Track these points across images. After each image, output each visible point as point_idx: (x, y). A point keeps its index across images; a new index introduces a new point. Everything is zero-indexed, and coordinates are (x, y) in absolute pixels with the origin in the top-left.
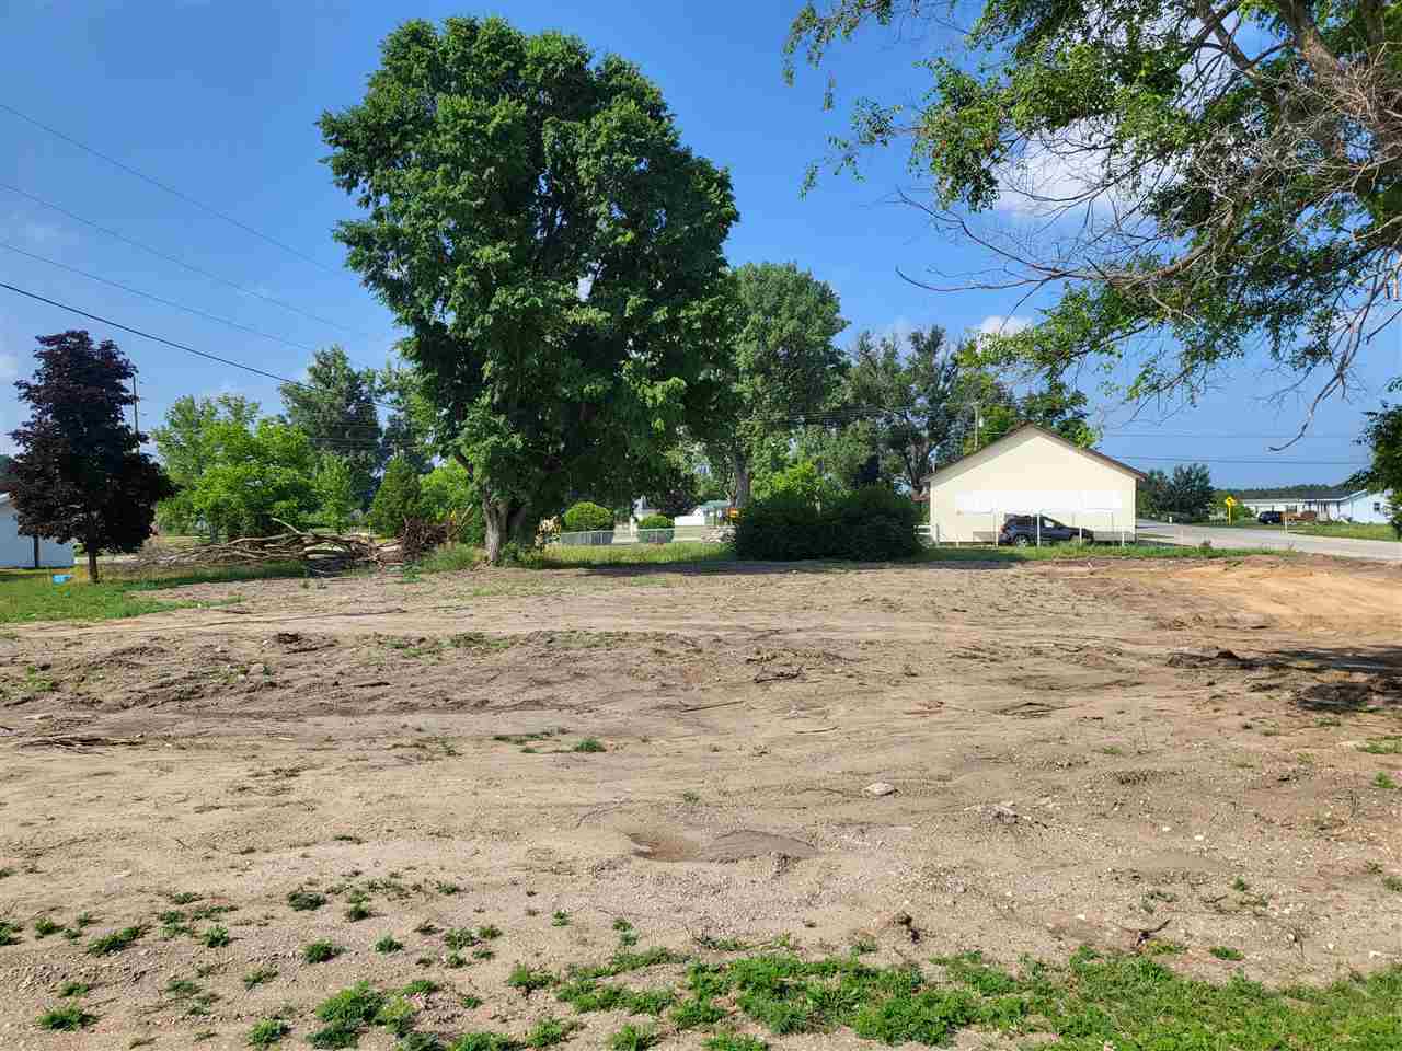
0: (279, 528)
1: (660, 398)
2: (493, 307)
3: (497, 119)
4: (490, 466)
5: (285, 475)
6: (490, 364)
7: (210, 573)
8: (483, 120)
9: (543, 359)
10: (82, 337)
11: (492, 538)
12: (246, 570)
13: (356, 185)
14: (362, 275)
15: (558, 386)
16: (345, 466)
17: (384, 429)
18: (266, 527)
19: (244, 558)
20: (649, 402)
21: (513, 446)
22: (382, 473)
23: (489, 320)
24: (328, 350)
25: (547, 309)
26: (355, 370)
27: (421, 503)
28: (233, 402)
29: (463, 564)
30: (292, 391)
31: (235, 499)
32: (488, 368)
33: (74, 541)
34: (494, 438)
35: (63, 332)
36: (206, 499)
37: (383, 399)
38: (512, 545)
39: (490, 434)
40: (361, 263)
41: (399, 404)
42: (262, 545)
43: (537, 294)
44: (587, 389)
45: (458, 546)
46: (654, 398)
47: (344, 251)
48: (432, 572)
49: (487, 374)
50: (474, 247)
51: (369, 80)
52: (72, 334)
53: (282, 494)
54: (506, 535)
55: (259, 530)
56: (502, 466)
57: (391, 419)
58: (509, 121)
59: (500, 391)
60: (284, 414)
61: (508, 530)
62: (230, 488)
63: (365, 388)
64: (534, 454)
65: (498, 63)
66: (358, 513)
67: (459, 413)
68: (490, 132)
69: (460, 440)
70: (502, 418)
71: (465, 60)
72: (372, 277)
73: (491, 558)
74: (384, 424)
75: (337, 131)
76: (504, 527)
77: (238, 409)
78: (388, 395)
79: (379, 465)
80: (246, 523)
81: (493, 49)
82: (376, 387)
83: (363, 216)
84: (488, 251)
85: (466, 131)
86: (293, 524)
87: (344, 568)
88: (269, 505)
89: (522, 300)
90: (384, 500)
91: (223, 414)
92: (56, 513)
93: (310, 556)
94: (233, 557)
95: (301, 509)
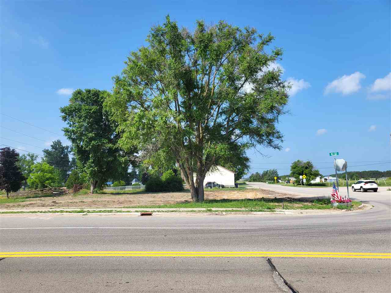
0: (47, 187)
1: (123, 161)
2: (91, 144)
3: (93, 110)
4: (90, 174)
5: (48, 175)
6: (91, 155)
7: (32, 196)
8: (91, 110)
9: (101, 154)
10: (9, 149)
11: (92, 188)
12: (39, 196)
13: (66, 120)
14: (67, 137)
15: (104, 159)
16: (60, 171)
17: (71, 161)
18: (44, 186)
19: (39, 193)
20: (121, 162)
21: (95, 170)
22: (70, 173)
23: (91, 147)
24: (56, 141)
25: (101, 145)
26: (64, 146)
27: (79, 181)
28: (31, 155)
29: (86, 193)
30: (46, 152)
31: (37, 180)
32: (90, 156)
33: (4, 190)
34: (91, 169)
35: (5, 147)
36: (31, 181)
37: (70, 153)
38: (96, 189)
39: (91, 168)
40: (67, 135)
41: (75, 155)
42: (42, 190)
43: (100, 142)
44: (109, 159)
45: (85, 189)
46: (122, 161)
47: (63, 133)
48: (79, 195)
49: (90, 157)
50: (88, 134)
51: (69, 99)
52: (7, 148)
53: (48, 179)
54: (95, 187)
55: (42, 187)
56: (93, 174)
57: (73, 159)
58: (95, 110)
59: (93, 159)
60: (43, 157)
61: (95, 186)
62: (36, 178)
63: (66, 151)
64: (100, 171)
65: (94, 98)
66: (63, 183)
67: (85, 163)
68: (92, 112)
69: (85, 169)
70: (93, 164)
71: (88, 98)
72: (69, 138)
73: (91, 192)
74: (71, 160)
75: (63, 111)
76: (94, 186)
77: (32, 157)
78: (72, 152)
79: (69, 170)
80: (39, 186)
81: (93, 95)
82: (69, 150)
83: (68, 126)
84: (91, 134)
85: (87, 112)
86: (50, 186)
87: (61, 195)
88: (45, 182)
89: (97, 143)
90: (70, 180)
91: (28, 158)
92: (2, 184)
93: (54, 193)
94: (36, 193)
95: (52, 182)
